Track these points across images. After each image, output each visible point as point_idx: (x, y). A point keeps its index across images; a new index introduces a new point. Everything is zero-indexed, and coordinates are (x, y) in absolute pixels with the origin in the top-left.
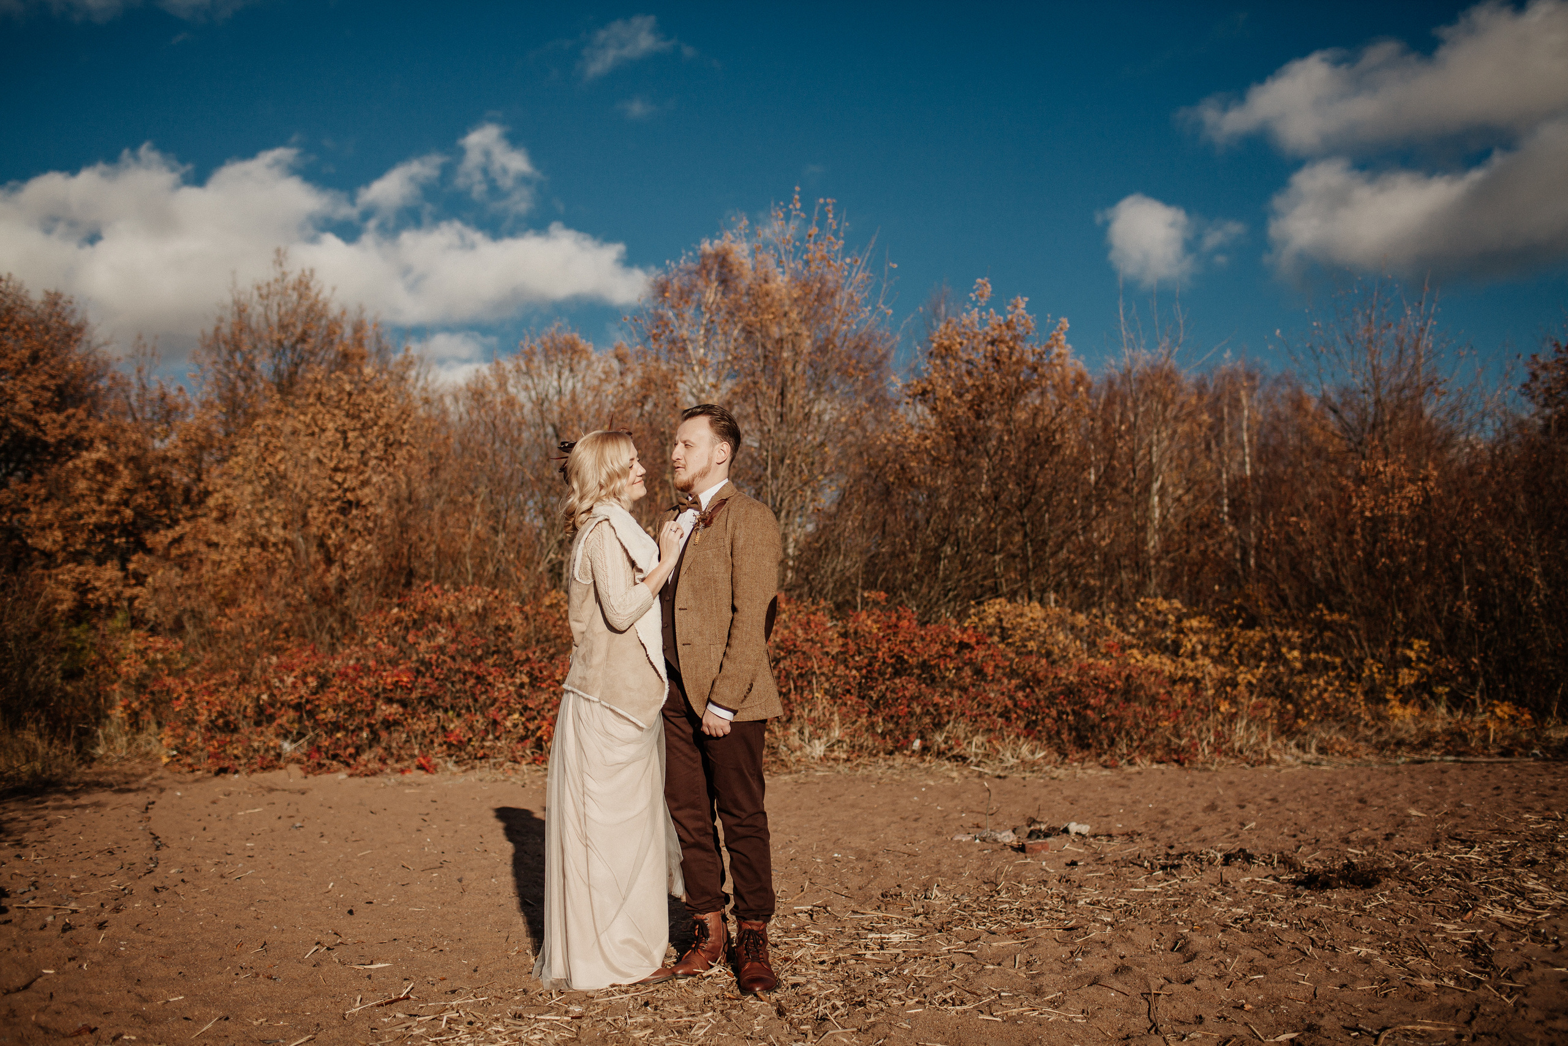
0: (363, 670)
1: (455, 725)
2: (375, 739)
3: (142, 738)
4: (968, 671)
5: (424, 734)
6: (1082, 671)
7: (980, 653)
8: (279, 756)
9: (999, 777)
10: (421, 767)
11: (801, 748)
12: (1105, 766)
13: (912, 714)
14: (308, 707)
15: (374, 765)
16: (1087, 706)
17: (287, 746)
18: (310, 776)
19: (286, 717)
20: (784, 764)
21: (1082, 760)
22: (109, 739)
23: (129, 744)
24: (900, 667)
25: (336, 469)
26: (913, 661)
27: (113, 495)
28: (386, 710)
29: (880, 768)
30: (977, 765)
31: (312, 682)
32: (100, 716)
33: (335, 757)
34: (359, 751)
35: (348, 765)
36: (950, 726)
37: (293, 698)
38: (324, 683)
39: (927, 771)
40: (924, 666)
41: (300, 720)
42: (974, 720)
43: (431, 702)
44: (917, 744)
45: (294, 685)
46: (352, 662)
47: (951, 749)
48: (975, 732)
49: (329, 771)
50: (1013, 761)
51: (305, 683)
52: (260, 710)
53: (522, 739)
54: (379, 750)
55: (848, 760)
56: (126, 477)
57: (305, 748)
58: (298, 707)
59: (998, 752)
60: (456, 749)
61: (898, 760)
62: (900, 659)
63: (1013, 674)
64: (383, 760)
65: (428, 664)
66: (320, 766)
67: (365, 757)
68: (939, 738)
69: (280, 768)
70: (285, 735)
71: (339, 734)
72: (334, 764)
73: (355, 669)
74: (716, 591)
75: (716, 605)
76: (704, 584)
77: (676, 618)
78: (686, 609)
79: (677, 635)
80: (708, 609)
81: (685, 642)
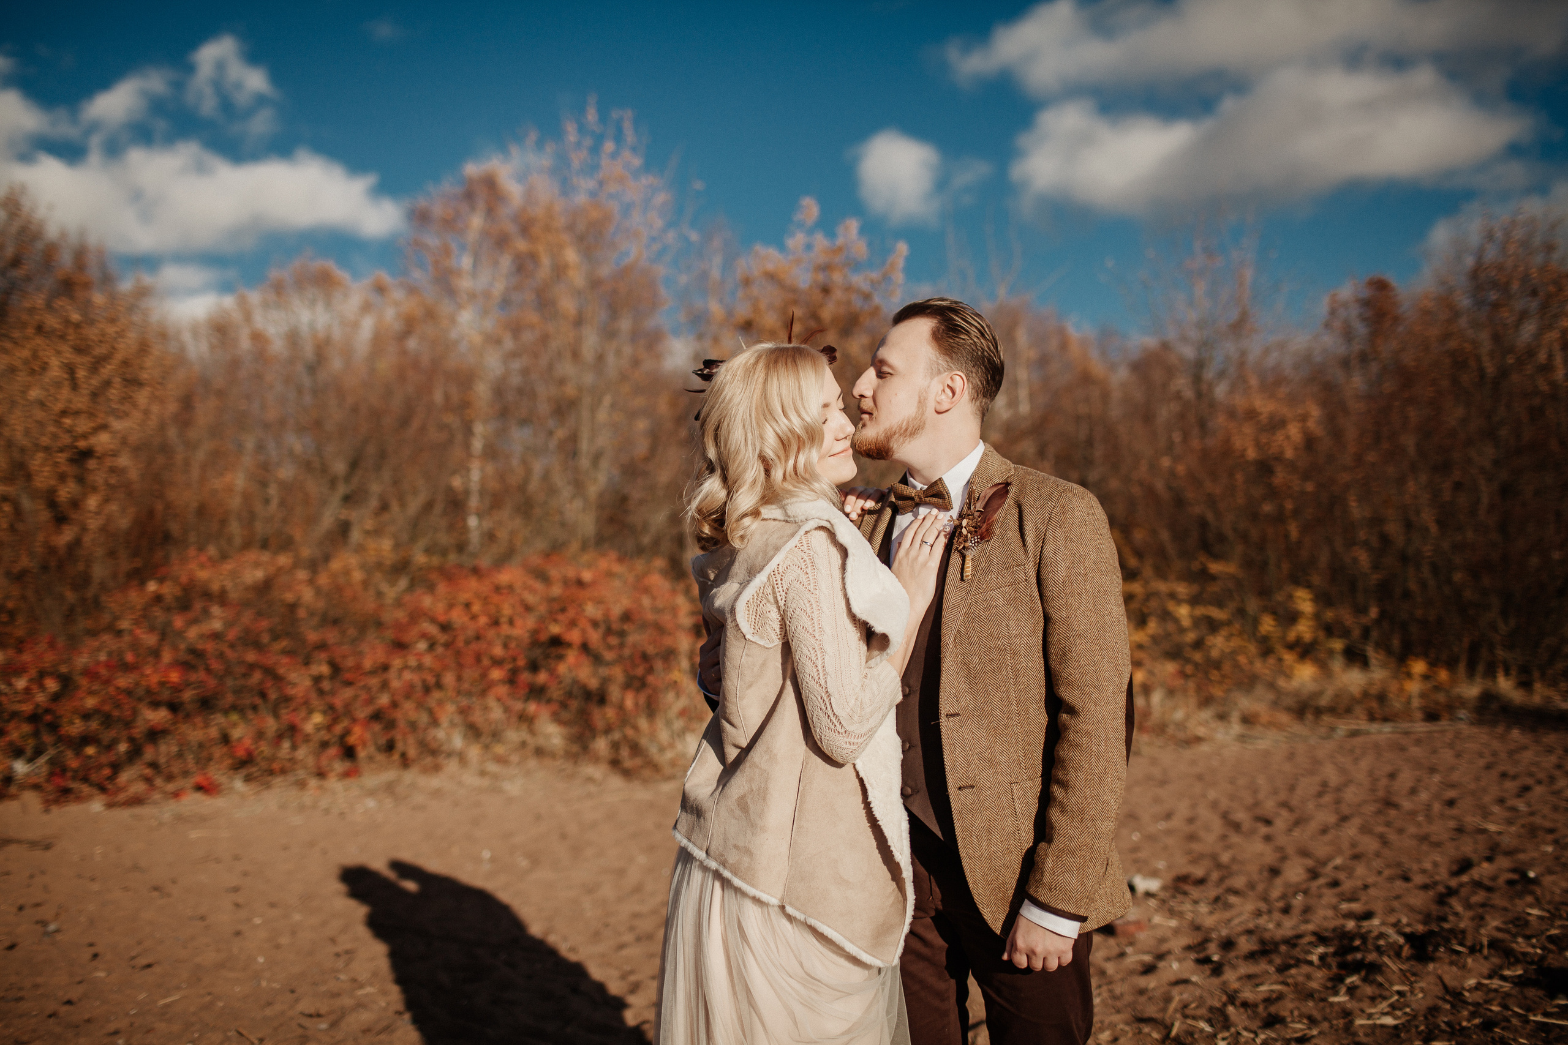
0: (117, 666)
1: (239, 732)
2: (135, 753)
5: (201, 745)
8: (9, 779)
10: (199, 788)
11: (672, 746)
14: (48, 718)
15: (139, 787)
17: (20, 767)
18: (55, 810)
19: (17, 732)
20: (656, 767)
28: (150, 717)
31: (52, 685)
33: (85, 780)
34: (116, 768)
35: (102, 789)
37: (27, 708)
38: (68, 685)
41: (36, 734)
43: (206, 704)
45: (29, 692)
46: (103, 657)
49: (80, 799)
51: (42, 687)
53: (324, 745)
54: (143, 768)
57: (45, 770)
58: (34, 718)
60: (244, 764)
64: (148, 780)
65: (201, 655)
66: (66, 792)
67: (124, 777)
69: (13, 797)
70: (17, 752)
71: (90, 751)
72: (85, 789)
73: (108, 665)
74: (1016, 673)
75: (1016, 701)
76: (991, 661)
77: (942, 736)
78: (957, 715)
79: (946, 770)
80: (1002, 711)
81: (963, 783)
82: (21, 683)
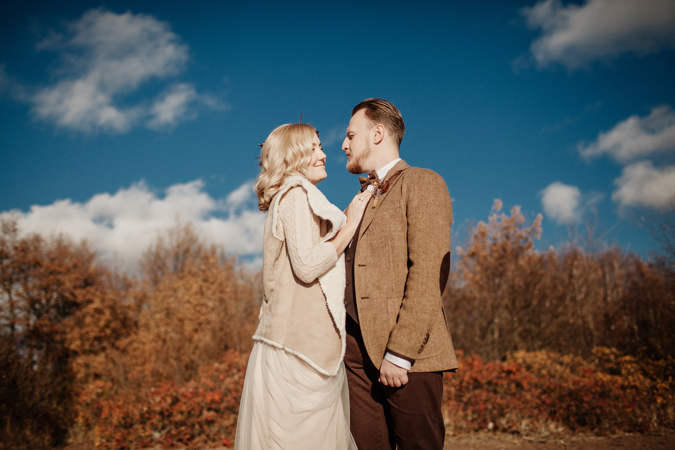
0: (195, 394)
2: (202, 430)
3: (90, 433)
4: (513, 386)
6: (575, 383)
7: (518, 377)
8: (152, 440)
9: (541, 442)
10: (225, 445)
12: (598, 435)
13: (486, 409)
14: (167, 413)
15: (201, 444)
16: (582, 402)
17: (157, 435)
19: (156, 419)
21: (584, 432)
22: (76, 434)
23: (84, 436)
24: (477, 384)
25: (197, 305)
26: (484, 381)
27: (102, 323)
28: (207, 414)
29: (473, 439)
30: (527, 435)
31: (169, 400)
32: (72, 423)
33: (180, 440)
34: (193, 437)
35: (187, 444)
36: (508, 415)
37: (159, 409)
38: (176, 401)
39: (500, 440)
40: (489, 383)
41: (162, 420)
42: (521, 410)
44: (491, 425)
45: (160, 402)
46: (190, 390)
47: (510, 427)
48: (523, 417)
50: (546, 433)
51: (165, 401)
52: (142, 415)
54: (203, 437)
55: (454, 435)
56: (107, 315)
57: (165, 435)
58: (161, 413)
59: (536, 428)
61: (482, 434)
62: (476, 380)
63: (536, 386)
64: (205, 441)
65: (230, 391)
66: (172, 445)
67: (196, 440)
68: (503, 422)
69: (152, 447)
70: (155, 428)
71: (183, 428)
72: (180, 444)
73: (192, 393)
74: (393, 248)
75: (393, 261)
76: (382, 242)
77: (355, 274)
78: (365, 266)
79: (356, 289)
80: (386, 265)
81: (364, 296)
82: (158, 399)
